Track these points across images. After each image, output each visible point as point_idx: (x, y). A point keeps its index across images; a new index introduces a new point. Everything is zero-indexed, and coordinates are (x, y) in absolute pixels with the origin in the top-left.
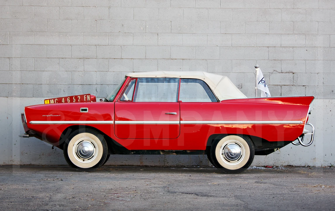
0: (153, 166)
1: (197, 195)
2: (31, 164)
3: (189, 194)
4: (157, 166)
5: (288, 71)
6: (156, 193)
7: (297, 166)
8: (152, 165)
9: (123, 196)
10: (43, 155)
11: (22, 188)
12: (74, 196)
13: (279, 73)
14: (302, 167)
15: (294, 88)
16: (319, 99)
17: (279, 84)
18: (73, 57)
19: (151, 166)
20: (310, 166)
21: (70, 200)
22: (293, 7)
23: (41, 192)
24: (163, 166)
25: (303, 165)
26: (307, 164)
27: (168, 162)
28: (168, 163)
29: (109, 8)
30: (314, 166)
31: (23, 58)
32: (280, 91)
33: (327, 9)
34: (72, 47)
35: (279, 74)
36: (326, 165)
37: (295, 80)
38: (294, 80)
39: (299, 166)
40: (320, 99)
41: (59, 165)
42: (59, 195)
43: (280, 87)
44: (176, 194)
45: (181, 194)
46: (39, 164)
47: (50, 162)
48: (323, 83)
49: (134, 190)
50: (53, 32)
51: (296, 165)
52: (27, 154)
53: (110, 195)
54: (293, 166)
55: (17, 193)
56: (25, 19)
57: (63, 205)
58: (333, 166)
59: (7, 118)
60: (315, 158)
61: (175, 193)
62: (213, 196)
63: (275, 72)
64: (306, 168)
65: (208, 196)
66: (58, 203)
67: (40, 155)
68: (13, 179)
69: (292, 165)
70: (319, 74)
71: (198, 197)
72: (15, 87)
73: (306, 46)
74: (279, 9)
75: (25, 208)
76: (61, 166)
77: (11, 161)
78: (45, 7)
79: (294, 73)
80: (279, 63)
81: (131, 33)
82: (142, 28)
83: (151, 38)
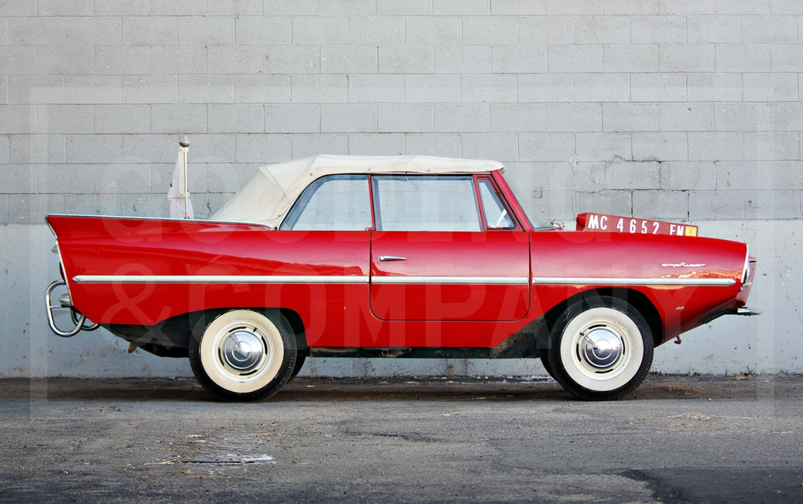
0: (341, 377)
1: (406, 438)
2: (61, 375)
3: (390, 436)
4: (348, 378)
5: (647, 156)
6: (316, 436)
7: (670, 375)
8: (337, 376)
9: (240, 442)
10: (88, 354)
11: (24, 427)
12: (130, 443)
13: (627, 161)
14: (682, 375)
15: (662, 196)
16: (719, 220)
17: (626, 186)
18: (155, 132)
19: (334, 378)
20: (699, 375)
21: (120, 451)
22: (657, 11)
23: (62, 435)
24: (362, 378)
25: (685, 372)
26: (693, 370)
27: (374, 367)
28: (373, 370)
29: (237, 17)
30: (710, 373)
31: (40, 134)
32: (629, 203)
33: (736, 15)
34: (151, 107)
35: (626, 164)
36: (738, 372)
37: (664, 178)
38: (662, 177)
39: (674, 375)
40: (721, 220)
41: (125, 378)
42: (101, 440)
43: (630, 195)
44: (361, 436)
45: (371, 436)
46: (79, 377)
47: (105, 370)
48: (728, 183)
49: (272, 429)
50: (108, 75)
51: (668, 372)
52: (52, 353)
53: (211, 441)
54: (660, 374)
55: (10, 437)
56: (44, 46)
57: (98, 462)
58: (753, 373)
59: (7, 271)
60: (712, 355)
61: (360, 434)
62: (441, 440)
63: (619, 159)
64: (689, 378)
65: (429, 440)
66: (89, 457)
67: (81, 356)
68: (9, 409)
69: (659, 371)
70: (718, 163)
71: (407, 442)
72: (23, 202)
73: (689, 100)
74: (625, 15)
75: (15, 468)
76: (129, 381)
77: (15, 369)
78: (88, 18)
79: (660, 162)
80: (626, 138)
81: (287, 74)
82: (311, 62)
83: (332, 85)
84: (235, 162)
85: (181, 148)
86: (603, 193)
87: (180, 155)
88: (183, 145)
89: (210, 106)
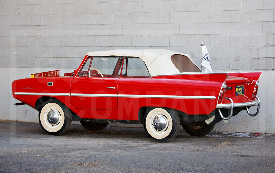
17: (271, 56)
32: (272, 63)
34: (104, 26)
35: (271, 47)
43: (273, 60)
50: (91, 14)
63: (268, 45)
80: (271, 36)
81: (149, 12)
82: (157, 8)
83: (164, 16)
84: (131, 46)
86: (262, 59)
89: (123, 25)
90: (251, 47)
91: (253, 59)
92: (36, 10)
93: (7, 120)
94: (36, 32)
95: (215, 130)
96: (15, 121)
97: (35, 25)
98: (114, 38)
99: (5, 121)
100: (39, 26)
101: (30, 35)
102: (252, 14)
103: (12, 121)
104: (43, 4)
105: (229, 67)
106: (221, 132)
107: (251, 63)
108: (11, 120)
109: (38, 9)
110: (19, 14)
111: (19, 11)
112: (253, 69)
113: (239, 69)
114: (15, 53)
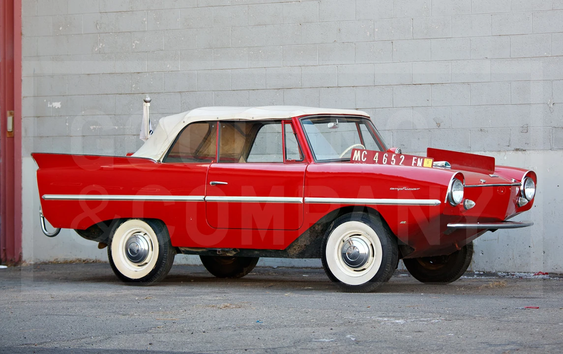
18: (268, 88)
29: (320, 2)
34: (266, 70)
50: (240, 47)
78: (228, 7)
81: (352, 42)
82: (368, 33)
83: (382, 49)
85: (145, 103)
87: (145, 108)
88: (146, 102)
89: (303, 67)
90: (552, 105)
91: (554, 129)
92: (134, 42)
93: (78, 259)
94: (134, 86)
95: (483, 270)
96: (93, 261)
97: (132, 72)
98: (285, 93)
99: (74, 262)
100: (139, 73)
101: (123, 92)
102: (552, 41)
103: (88, 262)
104: (146, 30)
105: (509, 146)
106: (494, 273)
107: (551, 137)
108: (85, 259)
109: (138, 41)
110: (100, 51)
111: (101, 45)
112: (555, 148)
113: (528, 148)
114: (94, 128)
